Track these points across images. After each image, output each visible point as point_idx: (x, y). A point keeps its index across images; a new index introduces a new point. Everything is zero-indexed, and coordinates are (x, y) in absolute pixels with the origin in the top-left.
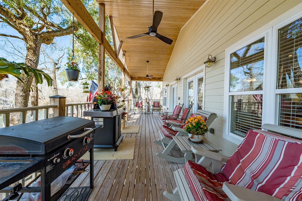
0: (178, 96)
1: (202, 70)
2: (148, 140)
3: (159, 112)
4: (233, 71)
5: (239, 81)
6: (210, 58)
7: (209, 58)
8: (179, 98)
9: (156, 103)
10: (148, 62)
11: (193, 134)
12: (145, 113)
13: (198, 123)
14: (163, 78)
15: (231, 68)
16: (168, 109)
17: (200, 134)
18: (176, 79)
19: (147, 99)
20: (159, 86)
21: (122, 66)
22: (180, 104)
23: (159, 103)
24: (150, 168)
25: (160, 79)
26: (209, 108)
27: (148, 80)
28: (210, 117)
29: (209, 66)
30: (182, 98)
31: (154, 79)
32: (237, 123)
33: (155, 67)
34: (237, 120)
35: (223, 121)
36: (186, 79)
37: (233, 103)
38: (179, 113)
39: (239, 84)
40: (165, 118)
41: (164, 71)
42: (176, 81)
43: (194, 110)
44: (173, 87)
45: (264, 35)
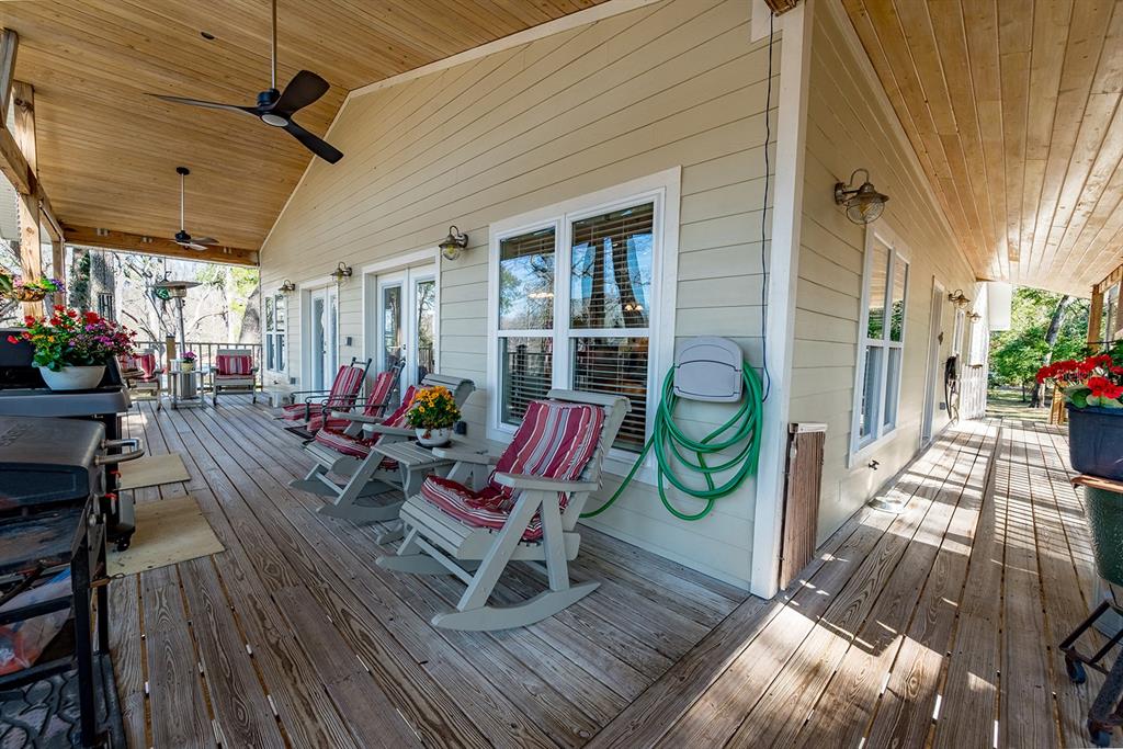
0: (344, 332)
1: (429, 260)
2: (253, 494)
3: (249, 398)
4: (508, 264)
5: (520, 289)
6: (454, 233)
7: (451, 236)
8: (350, 341)
9: (232, 360)
10: (183, 171)
11: (430, 427)
12: (175, 407)
13: (440, 402)
14: (258, 252)
15: (503, 257)
16: (293, 381)
17: (444, 426)
18: (335, 270)
19: (178, 339)
20: (213, 279)
21: (18, 164)
22: (354, 359)
23: (245, 360)
24: (299, 551)
25: (242, 255)
26: (450, 368)
27: (175, 254)
28: (459, 389)
29: (451, 256)
30: (361, 340)
31: (214, 251)
32: (513, 399)
33: (224, 202)
34: (514, 394)
35: (485, 398)
36: (376, 276)
37: (506, 355)
38: (357, 391)
39: (522, 300)
40: (305, 411)
41: (268, 224)
42: (336, 278)
43: (408, 376)
44: (316, 295)
45: (553, 224)
